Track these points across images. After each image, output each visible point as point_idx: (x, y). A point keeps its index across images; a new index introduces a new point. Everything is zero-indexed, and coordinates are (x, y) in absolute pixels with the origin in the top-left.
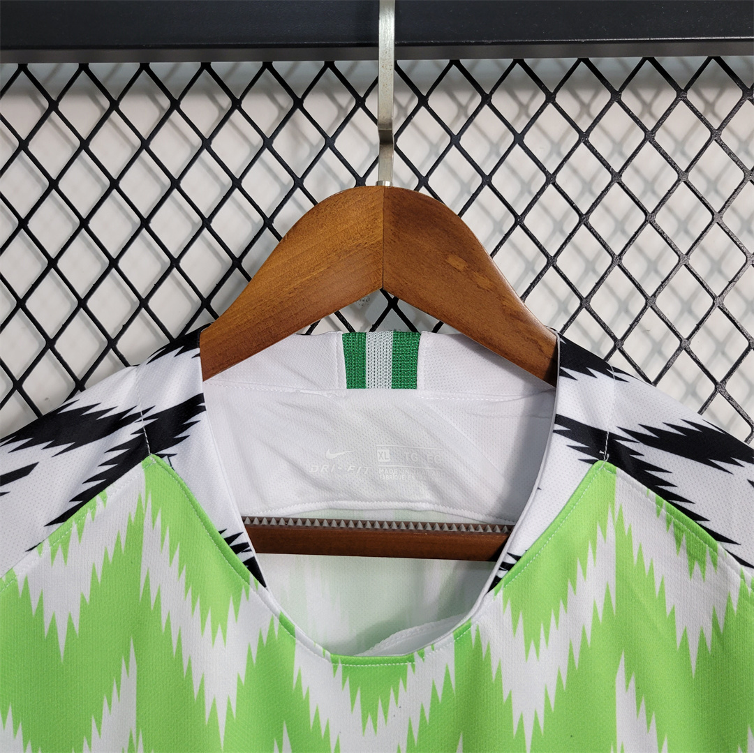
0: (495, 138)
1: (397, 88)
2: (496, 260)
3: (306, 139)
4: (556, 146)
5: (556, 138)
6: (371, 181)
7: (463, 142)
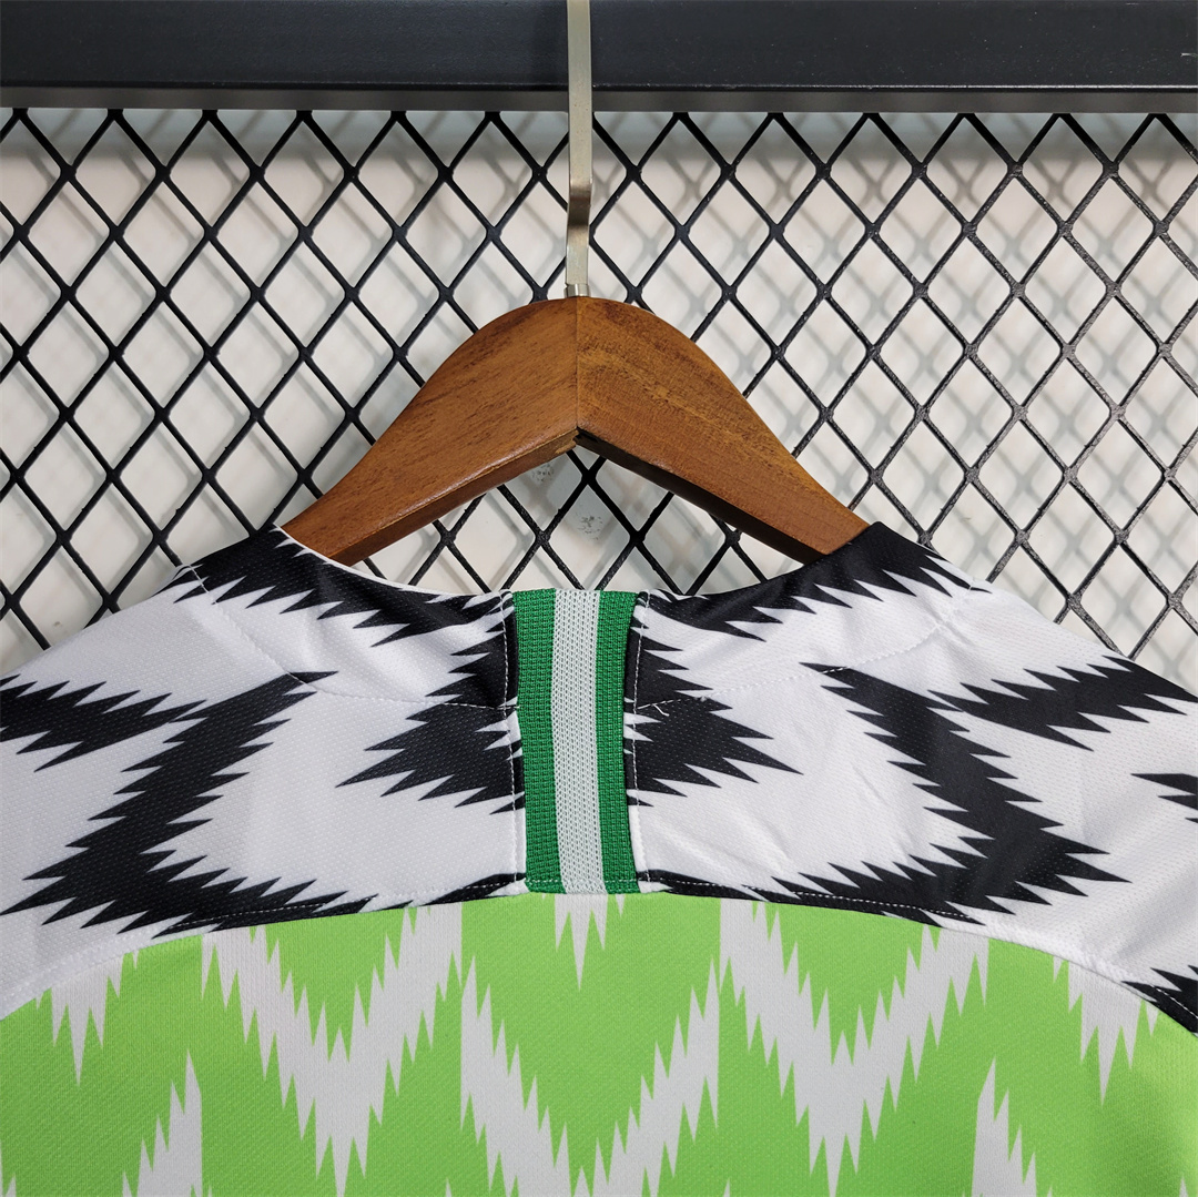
0: (741, 231)
1: (596, 155)
4: (831, 243)
5: (831, 231)
6: (556, 292)
7: (693, 236)
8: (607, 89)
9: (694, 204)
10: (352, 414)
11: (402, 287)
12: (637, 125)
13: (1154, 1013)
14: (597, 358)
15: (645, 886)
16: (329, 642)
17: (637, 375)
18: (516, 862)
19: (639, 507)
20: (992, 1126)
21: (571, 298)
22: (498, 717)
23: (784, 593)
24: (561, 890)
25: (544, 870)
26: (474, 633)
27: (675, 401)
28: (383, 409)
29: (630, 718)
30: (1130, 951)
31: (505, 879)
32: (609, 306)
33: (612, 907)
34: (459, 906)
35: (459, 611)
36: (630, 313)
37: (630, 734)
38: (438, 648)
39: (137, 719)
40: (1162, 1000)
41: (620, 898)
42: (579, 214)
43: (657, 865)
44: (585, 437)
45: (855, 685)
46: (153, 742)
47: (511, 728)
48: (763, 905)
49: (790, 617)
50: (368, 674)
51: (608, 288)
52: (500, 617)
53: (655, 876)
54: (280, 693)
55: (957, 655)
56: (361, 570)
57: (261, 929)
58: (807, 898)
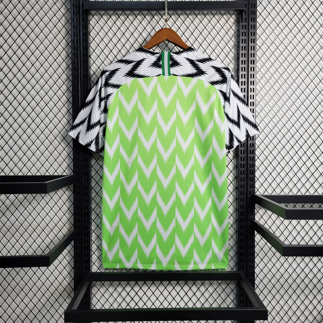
0: (181, 22)
1: (168, 15)
2: (181, 38)
3: (154, 22)
6: (164, 28)
7: (176, 23)
8: (168, 9)
9: (176, 19)
10: (145, 40)
11: (149, 28)
12: (171, 12)
13: (210, 84)
14: (168, 33)
15: (171, 75)
16: (147, 56)
17: (171, 34)
18: (161, 73)
19: (171, 49)
20: (198, 93)
21: (165, 28)
22: (160, 62)
23: (182, 52)
24: (165, 75)
25: (164, 74)
26: (158, 55)
27: (174, 37)
28: (148, 40)
29: (170, 62)
30: (208, 80)
31: (161, 74)
32: (169, 29)
33: (169, 77)
34: (157, 77)
35: (157, 53)
36: (170, 29)
37: (170, 63)
38: (155, 56)
39: (132, 62)
40: (210, 83)
41: (169, 76)
42: (166, 21)
43: (172, 73)
44: (167, 40)
45: (188, 59)
46: (134, 64)
47: (161, 63)
48: (181, 77)
49: (183, 53)
50: (150, 58)
51: (168, 27)
52: (160, 54)
53: (172, 74)
54: (143, 60)
55: (196, 57)
56: (149, 50)
57: (142, 78)
58: (184, 76)
